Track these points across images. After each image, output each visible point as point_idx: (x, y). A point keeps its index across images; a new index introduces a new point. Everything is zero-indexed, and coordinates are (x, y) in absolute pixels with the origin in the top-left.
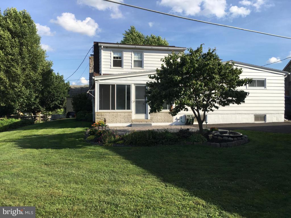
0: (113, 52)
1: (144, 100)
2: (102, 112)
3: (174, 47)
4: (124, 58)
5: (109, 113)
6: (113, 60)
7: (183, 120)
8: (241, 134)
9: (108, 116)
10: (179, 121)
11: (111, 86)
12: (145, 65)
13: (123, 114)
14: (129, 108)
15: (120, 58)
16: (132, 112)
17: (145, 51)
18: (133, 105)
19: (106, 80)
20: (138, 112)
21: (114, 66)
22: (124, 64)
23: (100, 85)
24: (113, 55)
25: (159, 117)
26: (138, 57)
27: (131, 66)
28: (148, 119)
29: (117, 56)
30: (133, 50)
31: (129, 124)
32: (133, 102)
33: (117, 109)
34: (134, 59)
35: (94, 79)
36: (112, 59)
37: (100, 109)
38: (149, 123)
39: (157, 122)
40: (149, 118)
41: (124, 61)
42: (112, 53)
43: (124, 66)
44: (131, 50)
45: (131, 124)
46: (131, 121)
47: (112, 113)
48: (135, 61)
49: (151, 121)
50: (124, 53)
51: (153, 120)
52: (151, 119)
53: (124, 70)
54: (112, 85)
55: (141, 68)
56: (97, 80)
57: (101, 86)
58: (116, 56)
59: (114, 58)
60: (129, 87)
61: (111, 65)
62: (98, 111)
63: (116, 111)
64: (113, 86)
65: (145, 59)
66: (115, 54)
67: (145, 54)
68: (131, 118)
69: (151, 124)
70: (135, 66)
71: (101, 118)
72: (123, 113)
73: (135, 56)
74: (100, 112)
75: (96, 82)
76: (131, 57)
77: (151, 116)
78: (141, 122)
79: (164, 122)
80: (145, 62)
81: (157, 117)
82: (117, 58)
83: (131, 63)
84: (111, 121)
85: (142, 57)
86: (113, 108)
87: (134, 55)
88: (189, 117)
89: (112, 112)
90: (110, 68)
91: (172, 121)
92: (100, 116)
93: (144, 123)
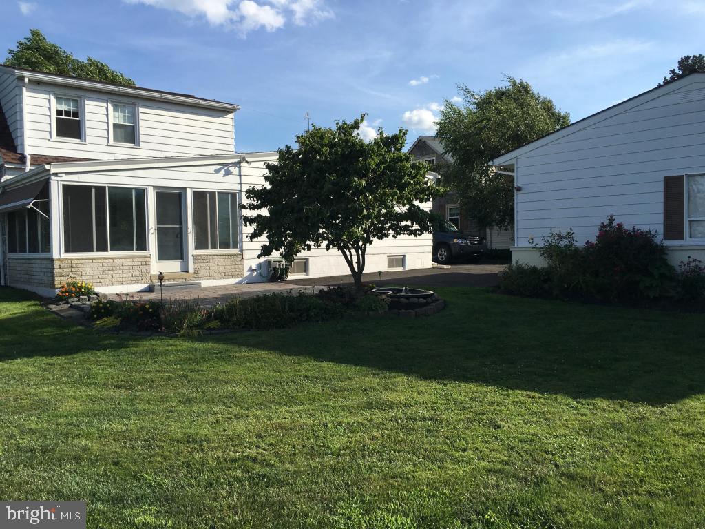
0: (57, 98)
1: (178, 226)
2: (72, 259)
3: (192, 97)
4: (88, 116)
5: (93, 259)
6: (57, 118)
7: (264, 271)
8: (432, 292)
9: (89, 269)
10: (255, 273)
11: (93, 190)
12: (142, 138)
13: (129, 262)
14: (142, 246)
15: (76, 114)
16: (150, 257)
17: (141, 102)
18: (152, 239)
19: (80, 175)
20: (163, 255)
21: (59, 134)
22: (88, 132)
23: (64, 185)
24: (55, 106)
25: (214, 267)
26: (124, 116)
27: (108, 139)
28: (188, 272)
29: (67, 109)
30: (111, 97)
31: (143, 286)
32: (152, 231)
33: (111, 250)
34: (114, 120)
35: (49, 170)
36: (54, 116)
37: (67, 250)
38: (192, 281)
39: (210, 277)
40: (191, 269)
41: (88, 124)
42: (53, 100)
43: (87, 137)
44: (105, 97)
45: (150, 287)
46: (149, 278)
47: (100, 261)
48: (115, 126)
49: (196, 276)
50: (87, 102)
51: (201, 275)
52: (196, 273)
53: (88, 147)
54: (96, 187)
55: (132, 145)
56: (56, 174)
57: (68, 190)
58: (64, 108)
59: (59, 112)
60: (141, 193)
61: (50, 133)
62: (62, 255)
63: (110, 254)
64: (100, 190)
65: (142, 123)
66: (61, 104)
67: (141, 110)
68: (148, 270)
69: (200, 284)
70: (116, 139)
71: (71, 274)
72: (129, 260)
73: (117, 113)
74: (67, 259)
75: (53, 178)
76: (107, 116)
77: (196, 265)
78: (174, 280)
79: (225, 276)
80: (142, 131)
81: (208, 268)
82: (68, 113)
83: (108, 131)
84: (98, 280)
85: (134, 117)
86: (102, 248)
87: (114, 110)
88: (279, 265)
89: (100, 258)
90: (49, 140)
91: (241, 274)
92: (67, 270)
93: (180, 282)
